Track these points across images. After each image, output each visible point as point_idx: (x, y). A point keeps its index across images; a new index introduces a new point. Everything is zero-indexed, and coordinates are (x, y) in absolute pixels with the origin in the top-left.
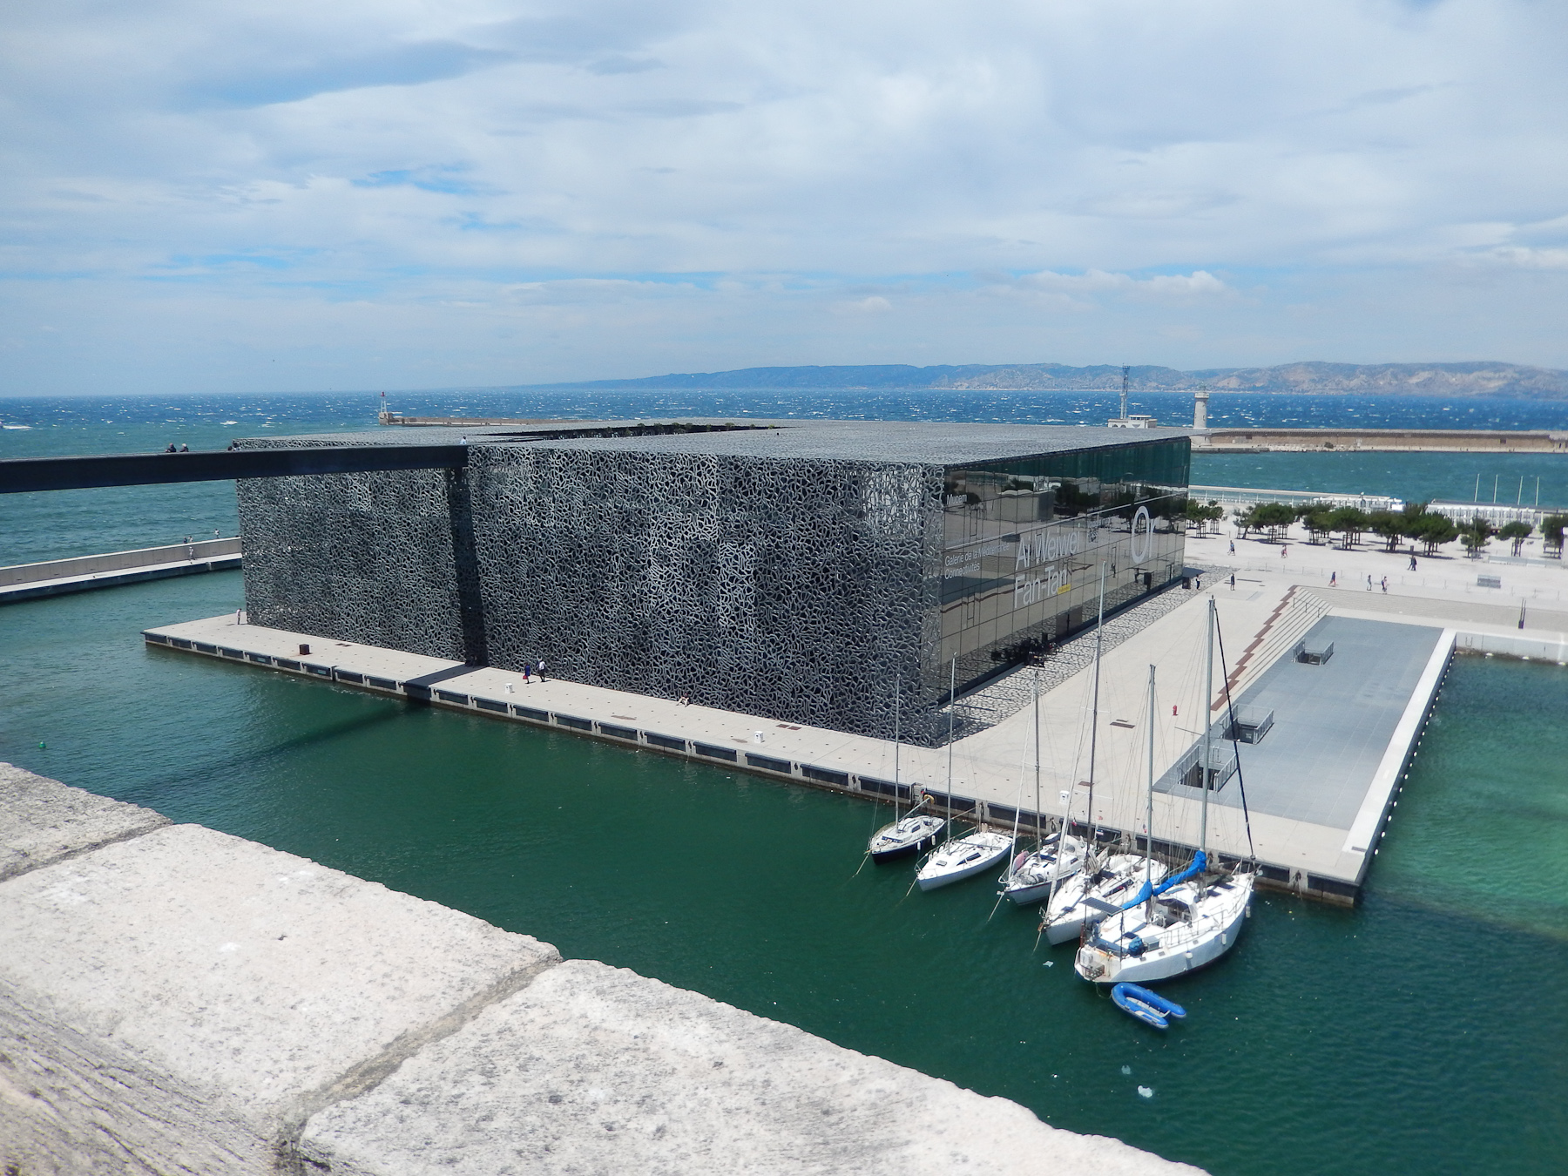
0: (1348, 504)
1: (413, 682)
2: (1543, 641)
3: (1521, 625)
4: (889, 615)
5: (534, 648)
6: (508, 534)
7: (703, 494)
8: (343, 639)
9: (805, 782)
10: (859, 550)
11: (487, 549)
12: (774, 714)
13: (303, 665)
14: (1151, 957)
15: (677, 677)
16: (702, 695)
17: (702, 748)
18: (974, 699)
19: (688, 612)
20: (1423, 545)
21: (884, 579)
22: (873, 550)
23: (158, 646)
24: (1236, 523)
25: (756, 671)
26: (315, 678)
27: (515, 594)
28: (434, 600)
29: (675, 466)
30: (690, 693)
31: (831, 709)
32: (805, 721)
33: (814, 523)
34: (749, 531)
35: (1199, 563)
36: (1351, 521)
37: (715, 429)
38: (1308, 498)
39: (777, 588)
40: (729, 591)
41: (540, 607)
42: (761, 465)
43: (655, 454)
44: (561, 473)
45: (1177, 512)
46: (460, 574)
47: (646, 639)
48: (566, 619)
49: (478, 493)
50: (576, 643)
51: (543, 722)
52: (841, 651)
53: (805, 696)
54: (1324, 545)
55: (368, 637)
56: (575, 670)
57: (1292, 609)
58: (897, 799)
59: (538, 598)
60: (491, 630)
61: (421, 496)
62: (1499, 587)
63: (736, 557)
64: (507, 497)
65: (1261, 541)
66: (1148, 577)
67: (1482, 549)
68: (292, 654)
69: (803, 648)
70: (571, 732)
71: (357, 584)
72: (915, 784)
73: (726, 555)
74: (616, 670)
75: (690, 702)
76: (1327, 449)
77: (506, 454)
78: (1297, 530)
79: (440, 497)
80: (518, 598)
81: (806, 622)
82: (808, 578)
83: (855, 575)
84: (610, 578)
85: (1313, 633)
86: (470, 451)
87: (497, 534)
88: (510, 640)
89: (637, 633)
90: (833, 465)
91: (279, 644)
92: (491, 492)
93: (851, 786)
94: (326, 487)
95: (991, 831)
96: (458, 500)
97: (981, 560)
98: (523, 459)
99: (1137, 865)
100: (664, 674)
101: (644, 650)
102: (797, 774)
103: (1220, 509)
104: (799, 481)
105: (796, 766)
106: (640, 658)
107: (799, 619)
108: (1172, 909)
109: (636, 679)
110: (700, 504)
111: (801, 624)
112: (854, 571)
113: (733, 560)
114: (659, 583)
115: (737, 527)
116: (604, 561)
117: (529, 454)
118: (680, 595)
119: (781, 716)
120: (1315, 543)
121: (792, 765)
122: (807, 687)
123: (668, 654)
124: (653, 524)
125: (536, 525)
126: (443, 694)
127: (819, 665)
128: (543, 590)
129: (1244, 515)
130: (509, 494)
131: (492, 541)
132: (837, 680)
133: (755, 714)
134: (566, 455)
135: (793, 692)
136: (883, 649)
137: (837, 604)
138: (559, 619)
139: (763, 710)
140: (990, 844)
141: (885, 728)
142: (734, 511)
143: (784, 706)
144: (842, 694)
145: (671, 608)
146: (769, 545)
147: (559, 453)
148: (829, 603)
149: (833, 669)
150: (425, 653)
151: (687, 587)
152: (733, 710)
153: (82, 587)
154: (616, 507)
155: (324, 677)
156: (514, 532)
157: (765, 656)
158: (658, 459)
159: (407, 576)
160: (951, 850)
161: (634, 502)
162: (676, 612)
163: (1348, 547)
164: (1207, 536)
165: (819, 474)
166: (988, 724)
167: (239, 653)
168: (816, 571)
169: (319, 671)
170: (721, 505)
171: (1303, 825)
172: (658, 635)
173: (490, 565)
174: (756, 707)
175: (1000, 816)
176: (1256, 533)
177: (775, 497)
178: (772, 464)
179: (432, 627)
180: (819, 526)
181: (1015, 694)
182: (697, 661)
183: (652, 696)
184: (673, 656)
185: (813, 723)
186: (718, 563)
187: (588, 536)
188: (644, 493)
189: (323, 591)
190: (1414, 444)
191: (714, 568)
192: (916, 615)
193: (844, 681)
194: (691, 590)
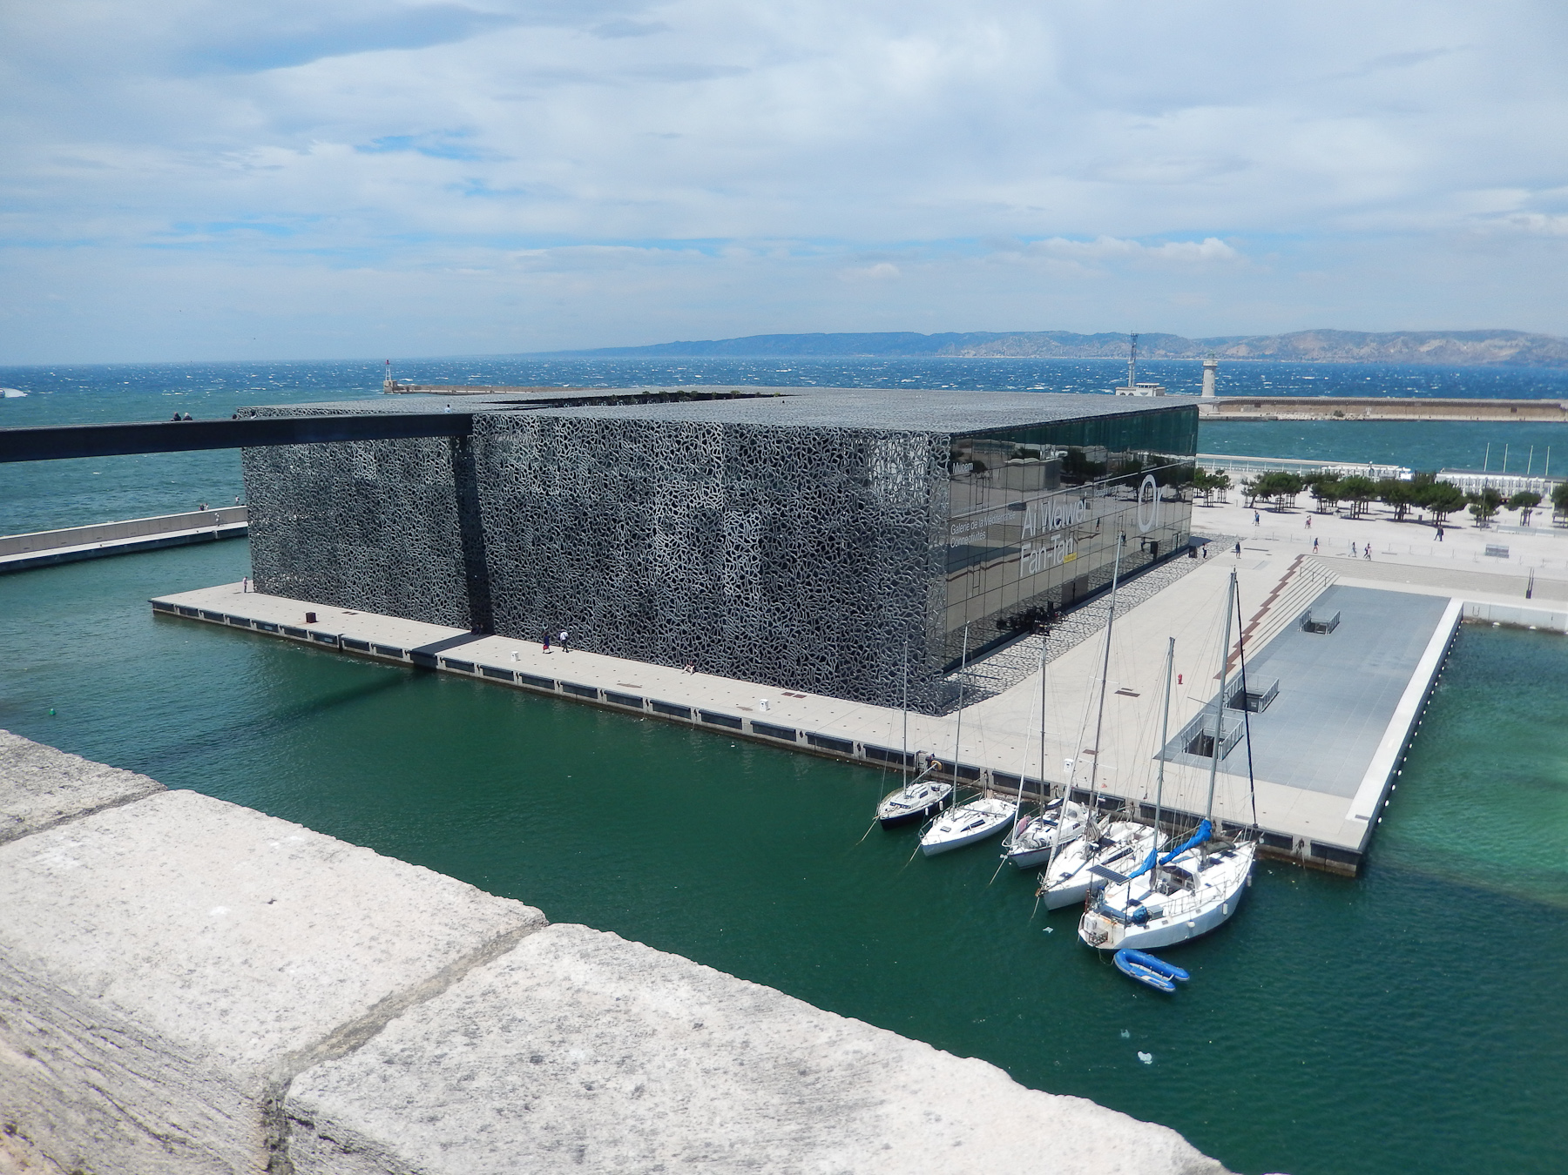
0: (1357, 473)
1: (421, 651)
2: (1551, 610)
3: (1529, 595)
4: (895, 583)
5: (540, 616)
6: (514, 503)
7: (708, 462)
8: (349, 607)
9: (810, 750)
10: (864, 518)
11: (492, 517)
12: (780, 682)
13: (310, 633)
14: (1155, 925)
15: (682, 645)
16: (707, 663)
17: (707, 716)
18: (980, 668)
19: (694, 581)
20: (1431, 514)
21: (889, 547)
22: (878, 519)
23: (165, 613)
24: (1244, 493)
25: (761, 639)
26: (323, 646)
27: (521, 563)
28: (439, 568)
29: (681, 434)
30: (695, 661)
31: (836, 677)
32: (810, 689)
33: (820, 491)
34: (754, 499)
35: (1206, 531)
36: (1359, 490)
37: (720, 397)
38: (1316, 467)
39: (783, 557)
40: (734, 559)
41: (546, 575)
42: (767, 433)
43: (661, 422)
44: (566, 441)
45: (1184, 480)
46: (465, 543)
47: (652, 607)
48: (572, 588)
49: (483, 462)
50: (582, 612)
51: (549, 690)
52: (846, 619)
53: (811, 664)
54: (1331, 514)
55: (375, 605)
56: (581, 638)
57: (1299, 578)
58: (905, 768)
59: (543, 566)
60: (497, 598)
61: (426, 464)
62: (1507, 556)
63: (741, 526)
64: (512, 466)
65: (1269, 510)
66: (1155, 546)
67: (1491, 518)
68: (298, 622)
69: (808, 616)
70: (577, 699)
71: (363, 552)
72: (920, 752)
73: (731, 524)
74: (622, 639)
75: (695, 670)
76: (1336, 418)
77: (511, 422)
78: (1305, 499)
79: (445, 465)
80: (523, 567)
81: (811, 591)
82: (813, 547)
83: (861, 543)
84: (616, 546)
85: (1319, 602)
86: (475, 419)
87: (503, 502)
88: (515, 608)
89: (642, 601)
90: (839, 433)
91: (286, 612)
92: (496, 460)
93: (856, 754)
94: (331, 456)
95: (996, 798)
96: (463, 468)
97: (986, 529)
98: (528, 428)
99: (1138, 833)
100: (670, 642)
101: (649, 619)
102: (802, 742)
103: (1227, 477)
104: (804, 450)
105: (801, 733)
106: (645, 627)
107: (804, 588)
108: (1175, 876)
109: (642, 647)
110: (705, 472)
111: (806, 592)
112: (860, 540)
113: (738, 528)
114: (665, 551)
115: (742, 495)
116: (609, 529)
117: (533, 422)
118: (685, 563)
119: (786, 684)
120: (1322, 512)
121: (798, 733)
122: (812, 655)
123: (674, 622)
124: (658, 493)
125: (541, 493)
126: (450, 662)
127: (825, 634)
128: (549, 558)
129: (1252, 484)
130: (514, 462)
131: (497, 509)
132: (842, 648)
133: (761, 682)
134: (571, 423)
135: (798, 661)
136: (888, 618)
137: (842, 573)
138: (564, 587)
139: (769, 678)
140: (994, 810)
141: (890, 696)
142: (739, 480)
143: (790, 674)
144: (847, 662)
145: (677, 576)
146: (775, 514)
147: (564, 421)
148: (834, 572)
149: (838, 637)
150: (431, 621)
151: (692, 555)
152: (739, 679)
153: (90, 555)
154: (621, 475)
155: (330, 645)
156: (520, 500)
157: (770, 624)
158: (663, 427)
159: (413, 545)
160: (956, 816)
161: (639, 471)
162: (682, 580)
163: (1356, 516)
164: (1214, 505)
165: (825, 442)
166: (993, 693)
167: (246, 622)
168: (821, 539)
169: (326, 639)
170: (726, 474)
171: (1307, 793)
172: (664, 603)
173: (496, 533)
174: (761, 675)
175: (1005, 782)
176: (1263, 502)
177: (780, 466)
178: (777, 432)
179: (438, 595)
180: (824, 495)
181: (1020, 662)
182: (703, 629)
183: (658, 664)
184: (678, 625)
185: (819, 691)
186: (724, 531)
187: (593, 504)
188: (649, 461)
189: (329, 559)
190: (1424, 413)
191: (720, 537)
192: (921, 584)
193: (849, 650)
194: (697, 558)
